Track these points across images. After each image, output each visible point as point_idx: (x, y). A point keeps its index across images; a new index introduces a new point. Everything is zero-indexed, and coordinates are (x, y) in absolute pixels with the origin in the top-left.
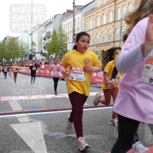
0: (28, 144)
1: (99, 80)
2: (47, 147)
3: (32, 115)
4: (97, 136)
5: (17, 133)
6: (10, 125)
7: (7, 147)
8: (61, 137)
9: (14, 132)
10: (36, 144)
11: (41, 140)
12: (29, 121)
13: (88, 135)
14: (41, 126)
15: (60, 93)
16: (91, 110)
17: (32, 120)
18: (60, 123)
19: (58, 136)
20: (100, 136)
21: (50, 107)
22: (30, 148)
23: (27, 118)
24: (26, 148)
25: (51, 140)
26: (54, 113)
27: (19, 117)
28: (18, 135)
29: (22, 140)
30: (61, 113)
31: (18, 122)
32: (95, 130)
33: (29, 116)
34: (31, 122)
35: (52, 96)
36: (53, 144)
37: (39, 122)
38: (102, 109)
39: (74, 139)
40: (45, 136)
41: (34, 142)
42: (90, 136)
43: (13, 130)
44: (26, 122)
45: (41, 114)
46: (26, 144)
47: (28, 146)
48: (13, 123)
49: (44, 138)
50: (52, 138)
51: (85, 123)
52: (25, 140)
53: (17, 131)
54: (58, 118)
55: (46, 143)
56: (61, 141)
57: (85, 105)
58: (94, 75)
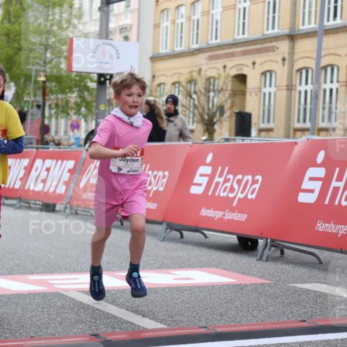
1: (218, 214)
15: (32, 273)
57: (146, 330)
58: (195, 190)
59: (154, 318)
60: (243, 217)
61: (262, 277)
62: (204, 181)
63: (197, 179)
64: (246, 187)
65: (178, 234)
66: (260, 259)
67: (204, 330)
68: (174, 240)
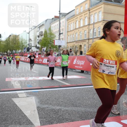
0: (25, 113)
1: (78, 67)
2: (39, 116)
3: (28, 92)
4: (76, 108)
5: (17, 105)
6: (12, 99)
7: (9, 115)
8: (50, 109)
9: (15, 104)
10: (31, 113)
11: (35, 110)
12: (26, 96)
13: (70, 107)
14: (35, 100)
16: (72, 89)
17: (28, 96)
18: (49, 98)
19: (48, 107)
20: (78, 108)
21: (42, 86)
22: (26, 116)
23: (24, 94)
24: (24, 117)
25: (42, 110)
26: (45, 91)
27: (19, 93)
28: (18, 107)
29: (21, 110)
30: (50, 90)
31: (18, 97)
32: (75, 104)
33: (27, 92)
34: (28, 97)
35: (43, 78)
36: (44, 113)
37: (34, 97)
38: (80, 88)
39: (59, 110)
40: (38, 108)
41: (29, 112)
42: (71, 108)
43: (14, 103)
44: (24, 97)
45: (35, 91)
46: (23, 113)
47: (25, 115)
48: (14, 98)
49: (37, 109)
50: (43, 109)
51: (68, 98)
52: (23, 111)
53: (17, 104)
54: (48, 94)
55: (38, 112)
56: (50, 111)
57: (67, 85)
58: (74, 63)
59: (68, 83)
60: (81, 67)
61: (85, 77)
62: (75, 62)
63: (74, 61)
64: (82, 63)
65: (71, 70)
66: (85, 74)
67: (76, 85)
68: (71, 71)
